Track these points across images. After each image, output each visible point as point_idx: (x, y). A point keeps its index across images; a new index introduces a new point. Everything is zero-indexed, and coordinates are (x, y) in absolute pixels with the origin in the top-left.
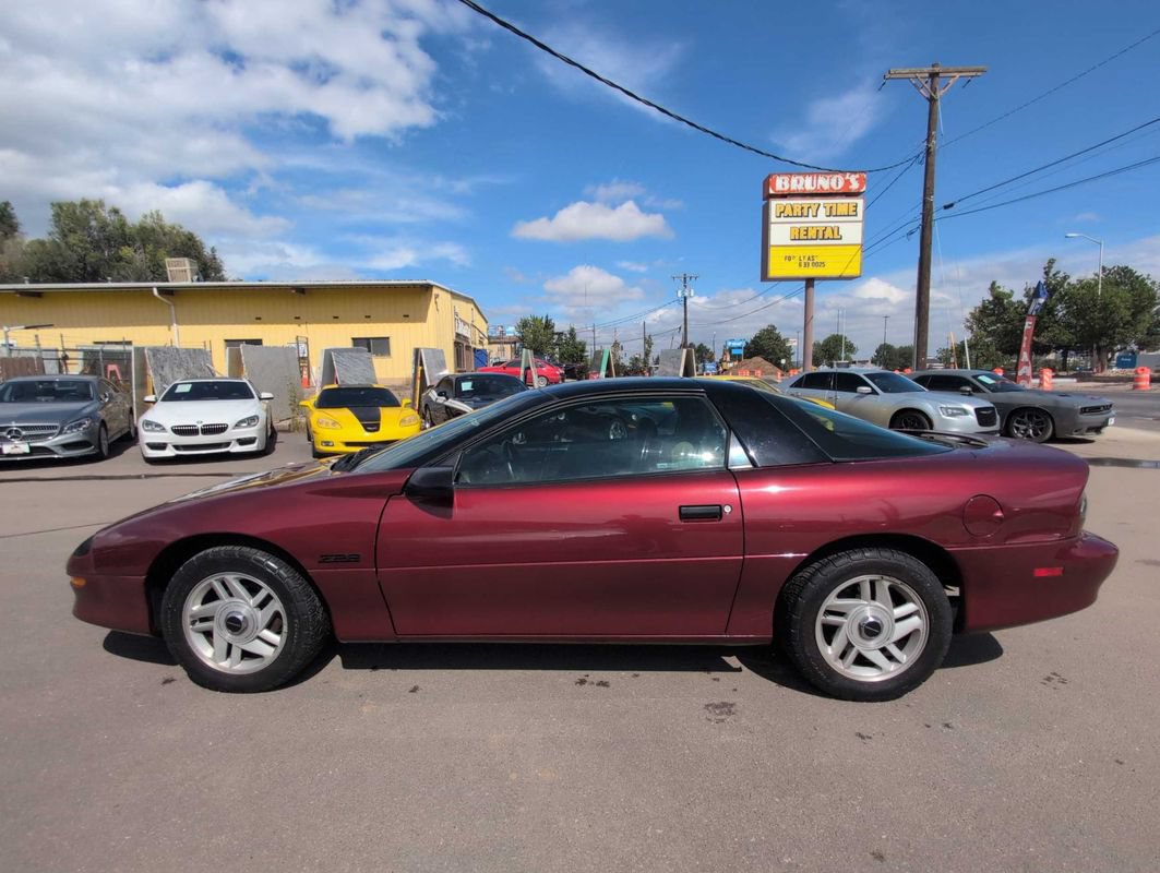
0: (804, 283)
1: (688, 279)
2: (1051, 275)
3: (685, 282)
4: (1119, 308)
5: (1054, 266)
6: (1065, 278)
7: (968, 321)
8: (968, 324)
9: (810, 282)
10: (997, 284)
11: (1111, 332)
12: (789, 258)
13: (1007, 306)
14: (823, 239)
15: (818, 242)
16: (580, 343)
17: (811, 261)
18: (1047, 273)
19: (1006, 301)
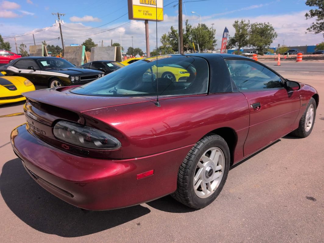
0: (145, 21)
1: (60, 15)
2: (187, 25)
3: (59, 17)
4: (206, 37)
5: (188, 22)
6: (191, 26)
7: (161, 39)
8: (162, 41)
9: (146, 21)
10: (173, 27)
11: (204, 44)
12: (140, 11)
13: (176, 35)
14: (151, 4)
15: (149, 5)
16: (6, 43)
17: (147, 13)
18: (186, 24)
19: (175, 33)
